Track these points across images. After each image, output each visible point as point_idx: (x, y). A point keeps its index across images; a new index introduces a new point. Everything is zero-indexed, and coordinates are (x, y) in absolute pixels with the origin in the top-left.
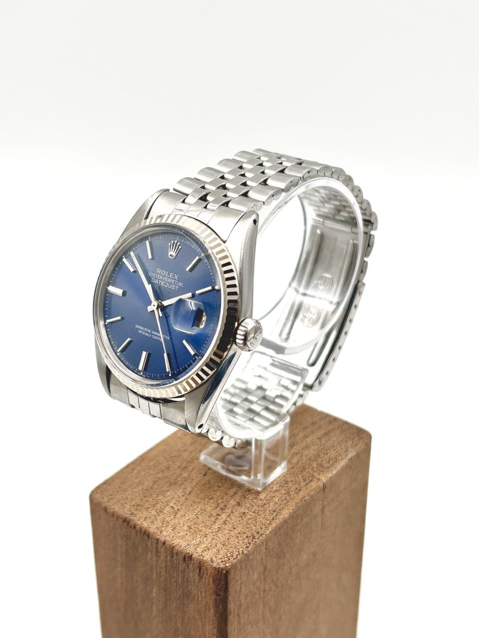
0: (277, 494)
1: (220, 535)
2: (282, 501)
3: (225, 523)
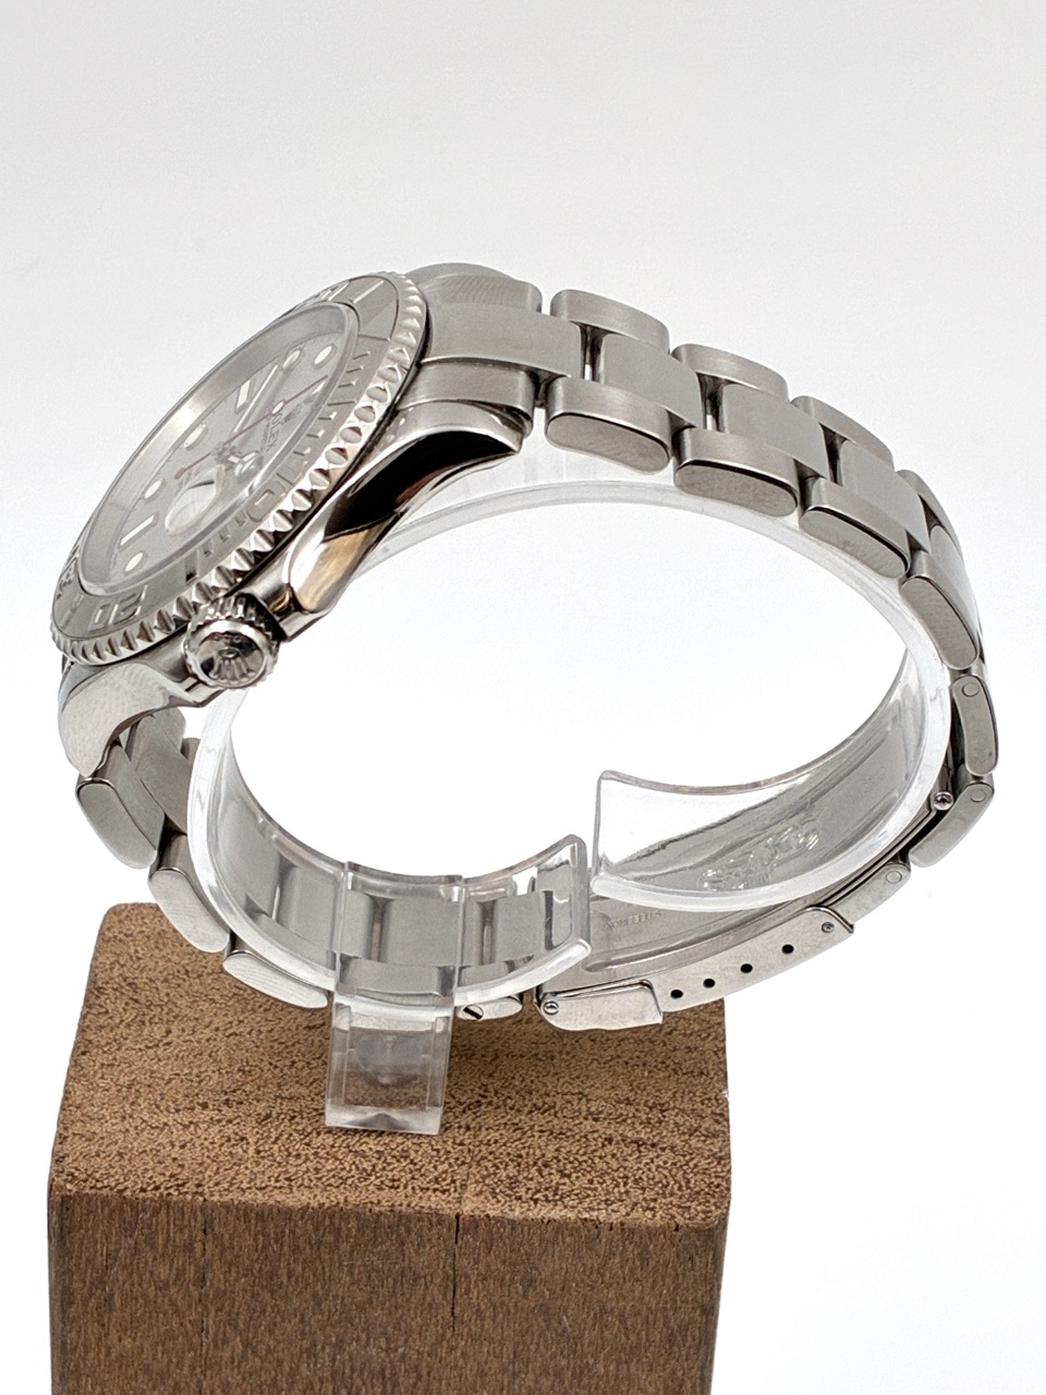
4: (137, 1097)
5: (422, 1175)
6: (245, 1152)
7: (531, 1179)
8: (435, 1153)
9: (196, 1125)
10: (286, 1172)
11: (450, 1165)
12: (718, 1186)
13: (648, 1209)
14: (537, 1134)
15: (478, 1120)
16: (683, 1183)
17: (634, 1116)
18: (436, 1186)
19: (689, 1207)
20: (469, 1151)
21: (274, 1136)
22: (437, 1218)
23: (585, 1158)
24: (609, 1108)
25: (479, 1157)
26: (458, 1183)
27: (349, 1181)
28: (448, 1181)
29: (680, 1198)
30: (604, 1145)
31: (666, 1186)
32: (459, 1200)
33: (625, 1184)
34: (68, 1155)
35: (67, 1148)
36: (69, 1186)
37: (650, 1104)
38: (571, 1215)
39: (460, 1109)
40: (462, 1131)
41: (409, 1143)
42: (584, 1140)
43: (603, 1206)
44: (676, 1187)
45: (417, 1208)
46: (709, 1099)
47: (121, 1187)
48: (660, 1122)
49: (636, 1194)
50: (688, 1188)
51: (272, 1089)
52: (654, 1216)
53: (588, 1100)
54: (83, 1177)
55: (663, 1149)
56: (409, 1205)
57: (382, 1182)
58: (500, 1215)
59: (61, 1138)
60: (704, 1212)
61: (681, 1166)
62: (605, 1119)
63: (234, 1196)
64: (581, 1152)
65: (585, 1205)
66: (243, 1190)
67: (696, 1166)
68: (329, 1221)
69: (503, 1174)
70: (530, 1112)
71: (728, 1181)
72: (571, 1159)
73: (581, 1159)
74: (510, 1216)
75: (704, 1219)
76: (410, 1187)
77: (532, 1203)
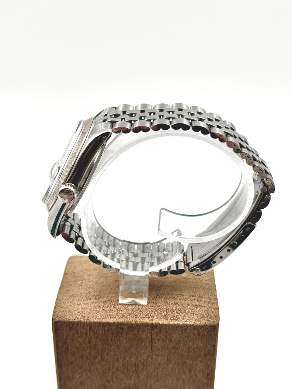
0: (125, 311)
1: (75, 306)
2: (121, 315)
3: (85, 304)
4: (74, 298)
5: (143, 314)
6: (100, 310)
7: (170, 315)
8: (146, 309)
9: (88, 304)
10: (110, 314)
11: (150, 312)
12: (216, 315)
13: (199, 321)
14: (171, 304)
15: (157, 301)
16: (207, 315)
17: (194, 299)
18: (146, 317)
19: (209, 321)
20: (154, 308)
21: (107, 306)
22: (147, 325)
23: (183, 309)
24: (188, 298)
25: (157, 310)
26: (152, 316)
27: (125, 316)
28: (149, 315)
29: (207, 318)
30: (187, 306)
31: (203, 315)
32: (152, 320)
33: (193, 315)
34: (56, 311)
35: (56, 310)
36: (56, 319)
37: (198, 296)
38: (180, 323)
39: (152, 299)
40: (153, 303)
41: (140, 307)
42: (182, 305)
43: (188, 320)
44: (206, 316)
45: (142, 322)
46: (212, 295)
47: (69, 319)
48: (201, 301)
49: (196, 318)
50: (209, 316)
51: (106, 295)
52: (201, 323)
53: (183, 296)
54: (60, 316)
55: (202, 307)
56: (140, 321)
57: (133, 316)
58: (162, 323)
59: (55, 308)
60: (213, 321)
61: (207, 311)
62: (187, 300)
63: (97, 320)
64: (182, 308)
65: (184, 320)
66: (99, 319)
67: (210, 310)
68: (120, 326)
69: (163, 314)
70: (169, 299)
71: (219, 314)
72: (180, 309)
73: (182, 309)
74: (165, 323)
75: (213, 323)
76: (140, 317)
77: (170, 320)
